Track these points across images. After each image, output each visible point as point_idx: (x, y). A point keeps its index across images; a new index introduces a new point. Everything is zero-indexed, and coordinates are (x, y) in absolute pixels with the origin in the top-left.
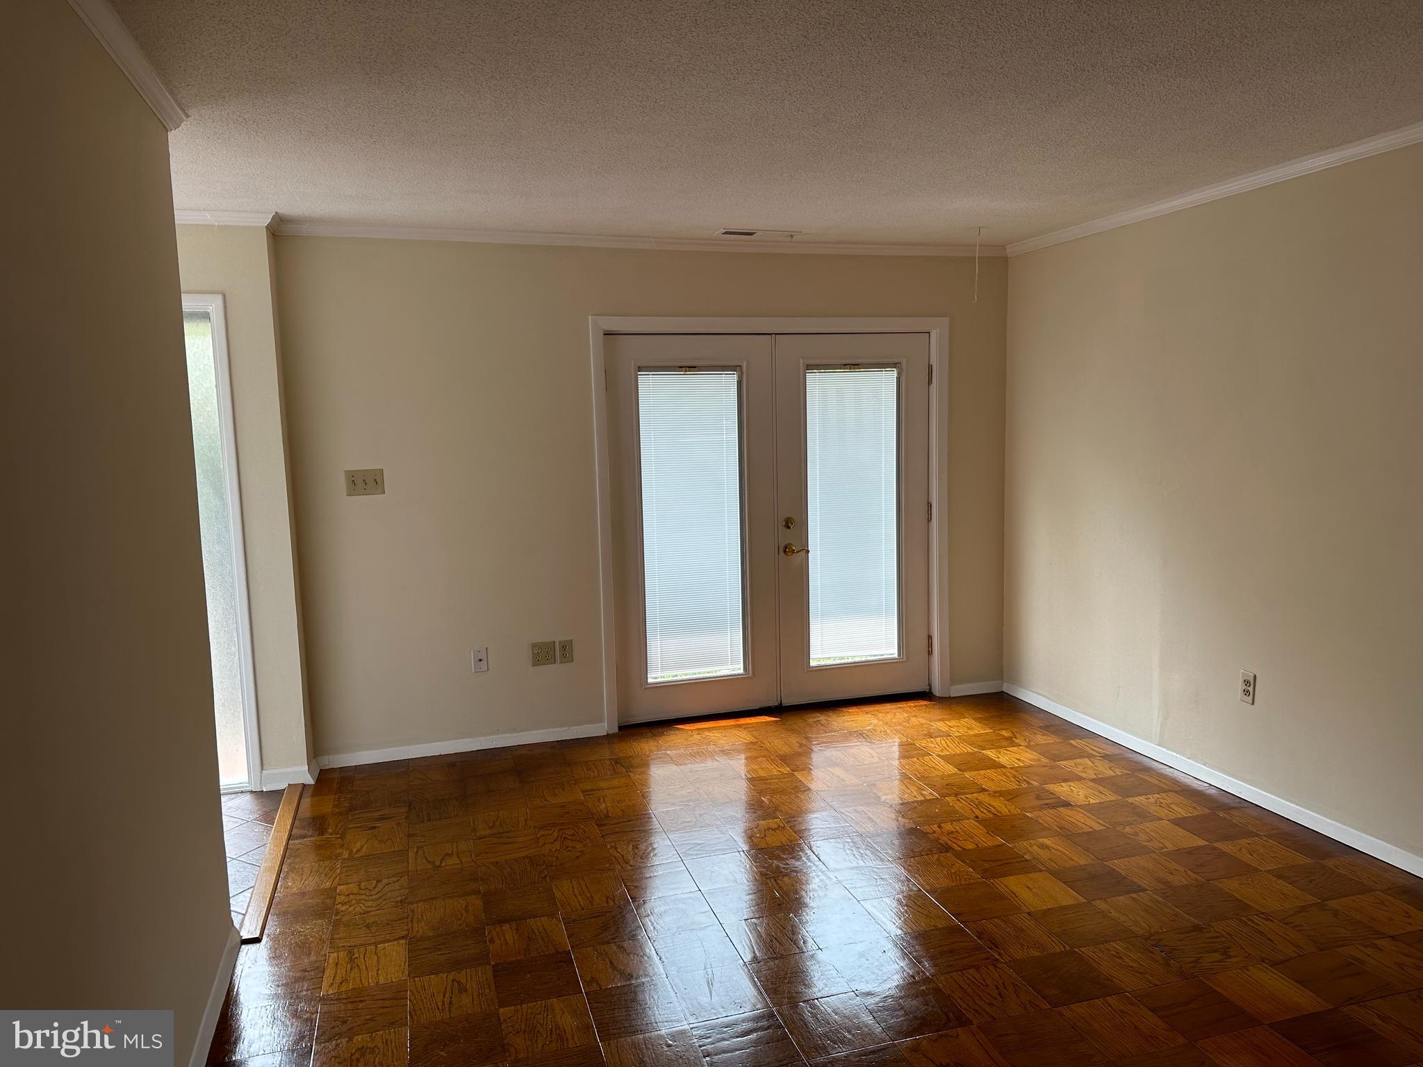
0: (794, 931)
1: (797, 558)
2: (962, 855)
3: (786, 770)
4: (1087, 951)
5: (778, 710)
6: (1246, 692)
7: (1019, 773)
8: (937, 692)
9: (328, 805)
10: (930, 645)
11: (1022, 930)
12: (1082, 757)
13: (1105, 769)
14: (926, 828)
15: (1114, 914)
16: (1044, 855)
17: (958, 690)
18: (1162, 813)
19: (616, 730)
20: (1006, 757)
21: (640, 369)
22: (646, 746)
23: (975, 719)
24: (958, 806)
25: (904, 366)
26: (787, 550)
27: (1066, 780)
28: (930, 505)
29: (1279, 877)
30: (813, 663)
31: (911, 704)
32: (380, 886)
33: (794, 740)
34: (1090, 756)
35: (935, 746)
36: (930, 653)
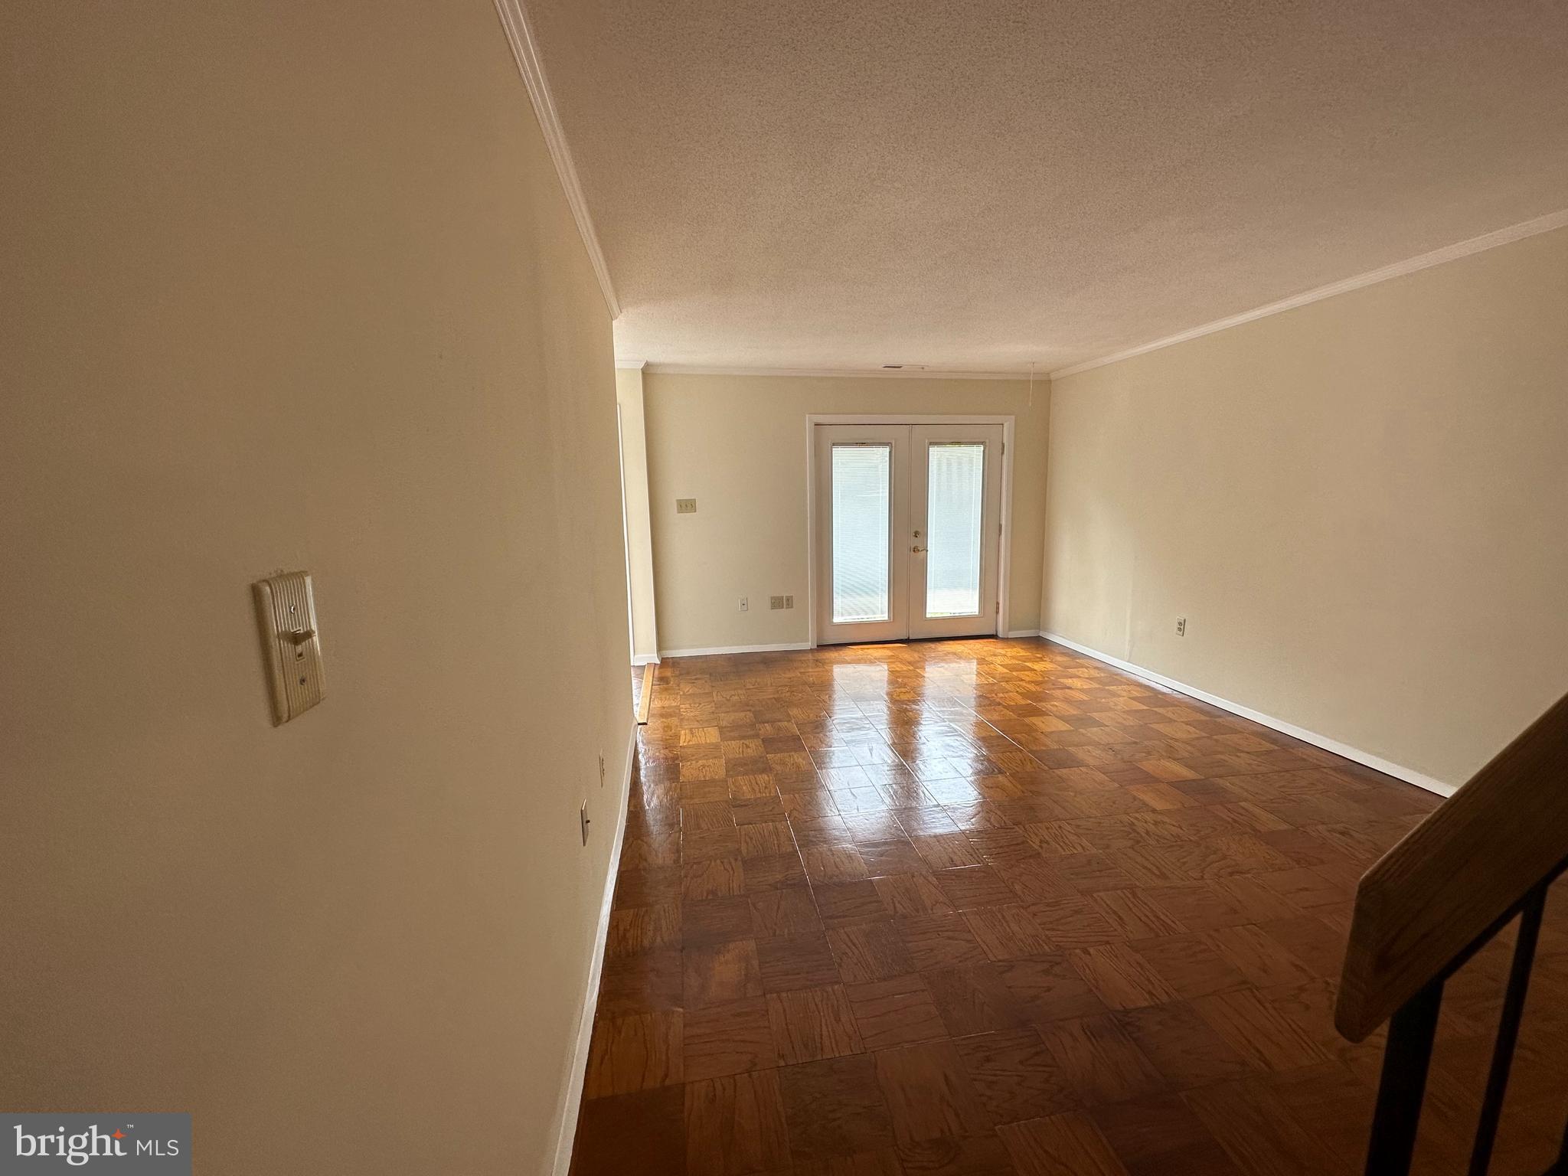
0: (914, 735)
1: (921, 554)
2: (1007, 707)
3: (911, 668)
4: (1071, 749)
5: (907, 641)
6: (1180, 629)
7: (1044, 673)
8: (1000, 635)
9: (668, 673)
10: (998, 608)
11: (1037, 739)
12: (1082, 667)
13: (1095, 673)
14: (988, 695)
15: (1089, 735)
16: (1055, 709)
17: (1012, 634)
18: (1124, 694)
19: (816, 647)
20: (1037, 666)
21: (834, 445)
22: (833, 655)
23: (1022, 649)
24: (1007, 686)
25: (987, 444)
26: (916, 550)
27: (1071, 678)
28: (1000, 526)
29: (1187, 724)
30: (928, 616)
31: (985, 640)
32: (701, 706)
33: (916, 655)
34: (1087, 668)
35: (999, 660)
36: (997, 612)
